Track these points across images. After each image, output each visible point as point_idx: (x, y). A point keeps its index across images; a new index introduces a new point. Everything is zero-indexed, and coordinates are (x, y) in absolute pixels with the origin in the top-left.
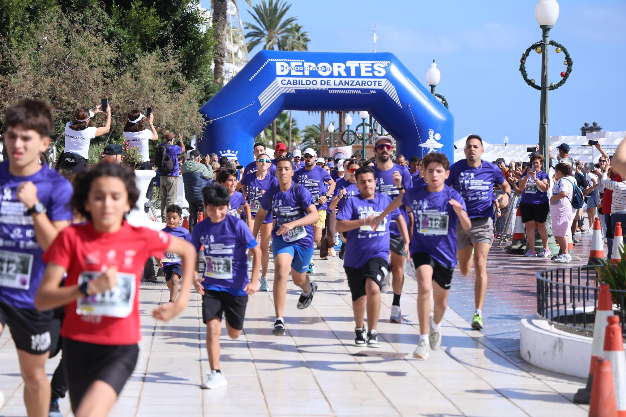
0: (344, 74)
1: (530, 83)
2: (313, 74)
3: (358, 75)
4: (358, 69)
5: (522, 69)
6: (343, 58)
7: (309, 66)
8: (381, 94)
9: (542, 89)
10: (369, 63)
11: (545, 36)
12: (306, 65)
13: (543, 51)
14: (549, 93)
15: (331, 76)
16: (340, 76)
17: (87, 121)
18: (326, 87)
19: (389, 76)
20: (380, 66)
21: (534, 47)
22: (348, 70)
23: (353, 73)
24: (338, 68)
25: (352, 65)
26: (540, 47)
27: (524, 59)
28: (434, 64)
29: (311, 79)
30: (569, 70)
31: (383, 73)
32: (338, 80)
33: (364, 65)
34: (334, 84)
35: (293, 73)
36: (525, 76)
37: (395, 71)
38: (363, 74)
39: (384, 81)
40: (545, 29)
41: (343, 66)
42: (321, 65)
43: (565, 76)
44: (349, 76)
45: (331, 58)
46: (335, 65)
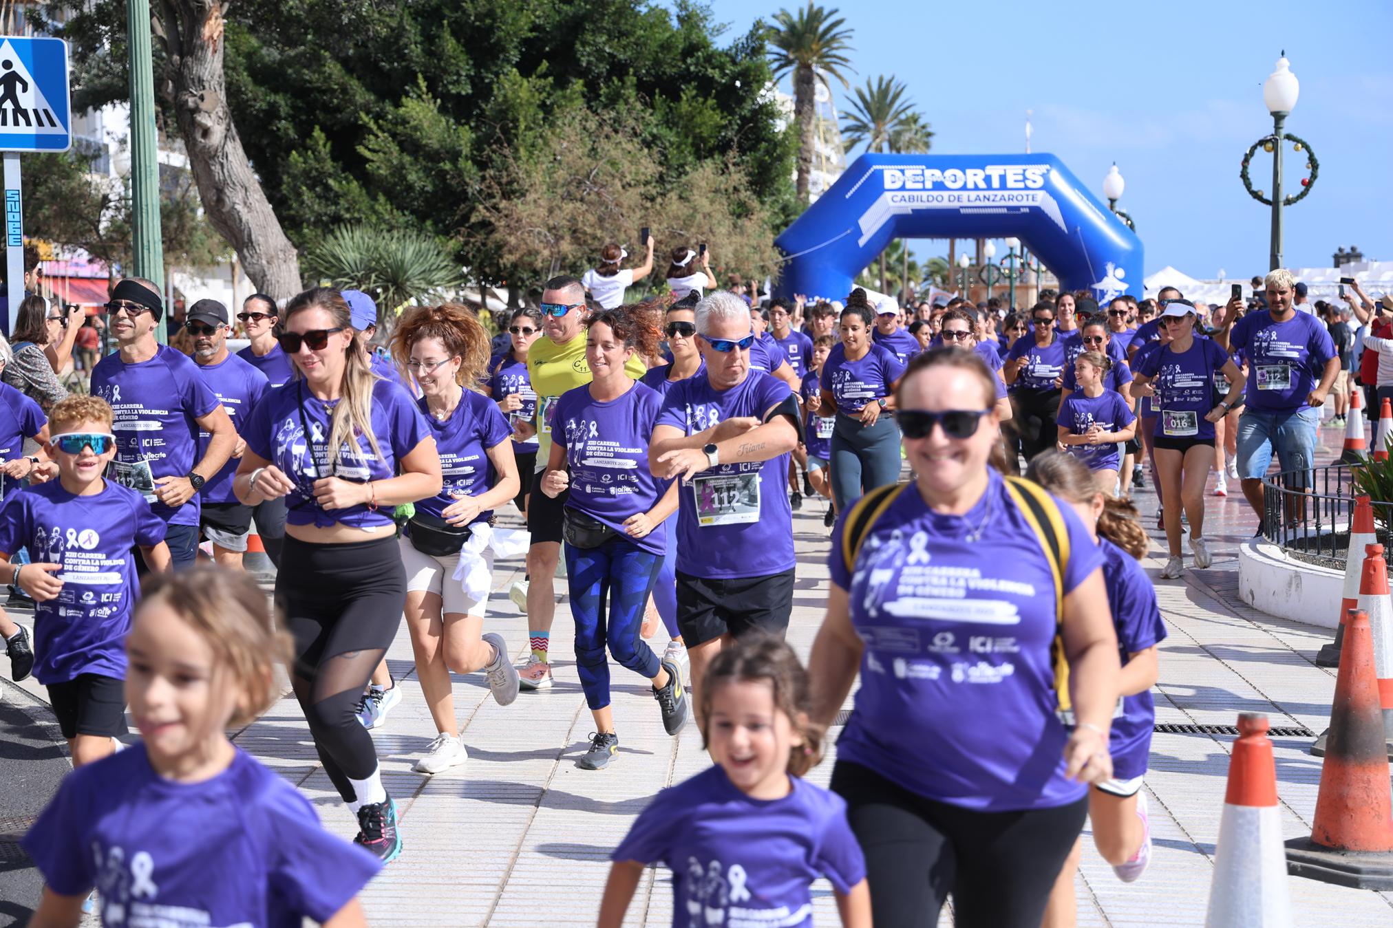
0: (982, 185)
1: (1256, 195)
2: (939, 186)
3: (1003, 186)
4: (1003, 178)
5: (1244, 175)
6: (980, 162)
7: (933, 175)
8: (1037, 214)
9: (1274, 204)
10: (1018, 169)
11: (1277, 127)
12: (928, 172)
13: (1275, 149)
14: (1284, 211)
15: (964, 188)
16: (976, 188)
17: (619, 261)
18: (956, 205)
19: (1048, 187)
20: (1035, 173)
21: (1262, 143)
22: (988, 179)
23: (996, 183)
24: (974, 176)
25: (995, 171)
26: (1271, 143)
27: (1246, 160)
28: (1115, 168)
29: (935, 193)
30: (1314, 176)
31: (1040, 182)
32: (973, 195)
33: (1013, 172)
34: (969, 201)
35: (908, 185)
36: (1248, 185)
37: (1057, 179)
38: (1010, 183)
39: (1041, 195)
40: (1278, 117)
41: (981, 174)
42: (949, 172)
43: (1308, 185)
44: (990, 188)
45: (963, 163)
46: (970, 172)
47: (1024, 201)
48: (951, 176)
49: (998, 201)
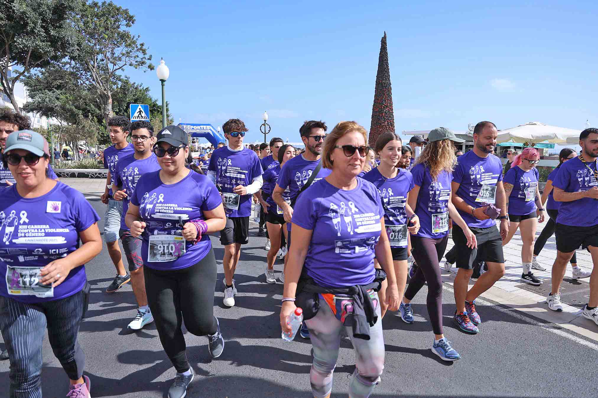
2: (193, 129)
3: (203, 129)
4: (203, 128)
5: (261, 129)
6: (199, 125)
7: (192, 127)
8: (209, 133)
9: (265, 134)
15: (197, 129)
16: (199, 129)
20: (208, 127)
22: (201, 128)
24: (199, 127)
25: (202, 127)
26: (264, 125)
27: (261, 127)
31: (209, 129)
33: (205, 127)
34: (198, 131)
35: (188, 128)
37: (211, 128)
39: (209, 131)
40: (265, 121)
41: (200, 127)
43: (269, 131)
45: (197, 125)
47: (207, 132)
48: (195, 127)
49: (203, 132)
